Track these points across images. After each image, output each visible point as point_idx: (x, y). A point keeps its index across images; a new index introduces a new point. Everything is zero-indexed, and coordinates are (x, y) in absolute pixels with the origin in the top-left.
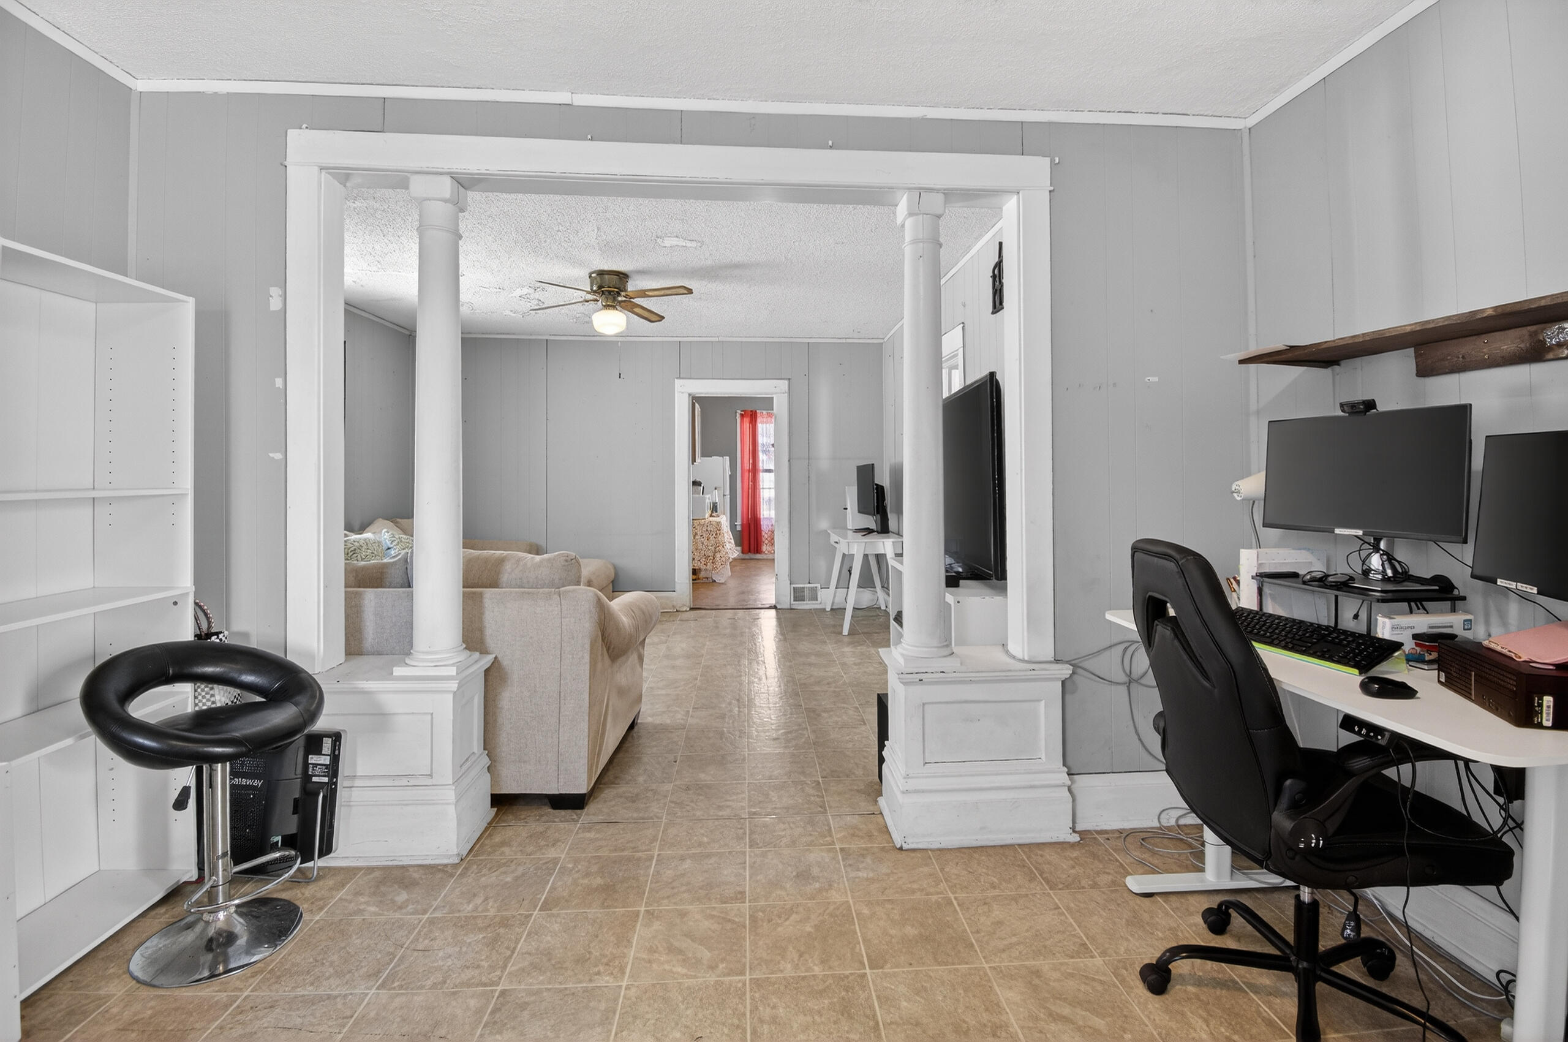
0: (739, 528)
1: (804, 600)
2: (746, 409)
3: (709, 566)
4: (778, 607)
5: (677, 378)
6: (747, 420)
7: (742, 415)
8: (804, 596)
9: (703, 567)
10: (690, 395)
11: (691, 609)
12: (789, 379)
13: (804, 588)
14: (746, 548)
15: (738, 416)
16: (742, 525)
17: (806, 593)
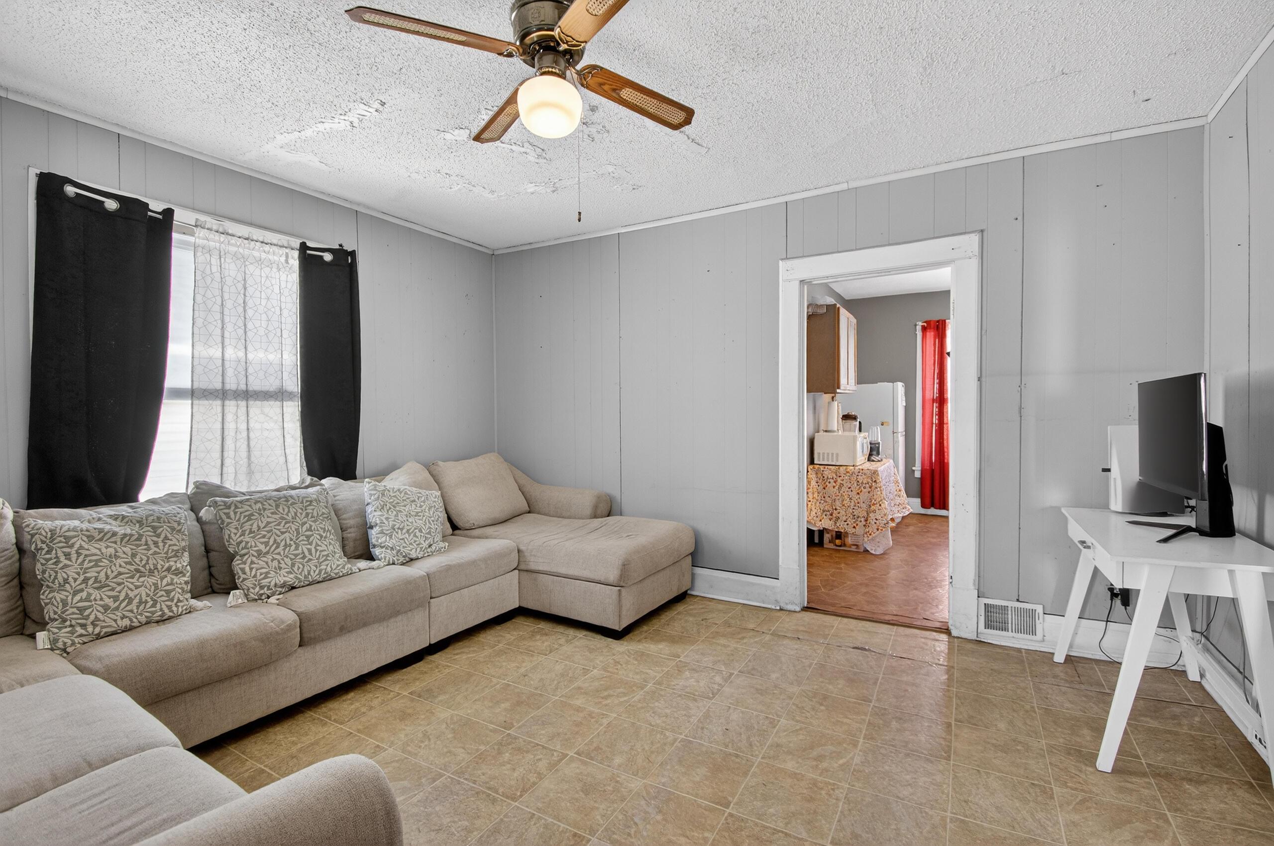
0: (918, 474)
1: (1006, 630)
2: (929, 319)
3: (860, 530)
4: (955, 633)
5: (782, 259)
6: (930, 335)
7: (924, 329)
8: (1006, 623)
9: (850, 530)
10: (802, 282)
11: (806, 609)
12: (982, 231)
13: (1005, 608)
14: (928, 500)
15: (919, 328)
16: (923, 471)
17: (1011, 617)
